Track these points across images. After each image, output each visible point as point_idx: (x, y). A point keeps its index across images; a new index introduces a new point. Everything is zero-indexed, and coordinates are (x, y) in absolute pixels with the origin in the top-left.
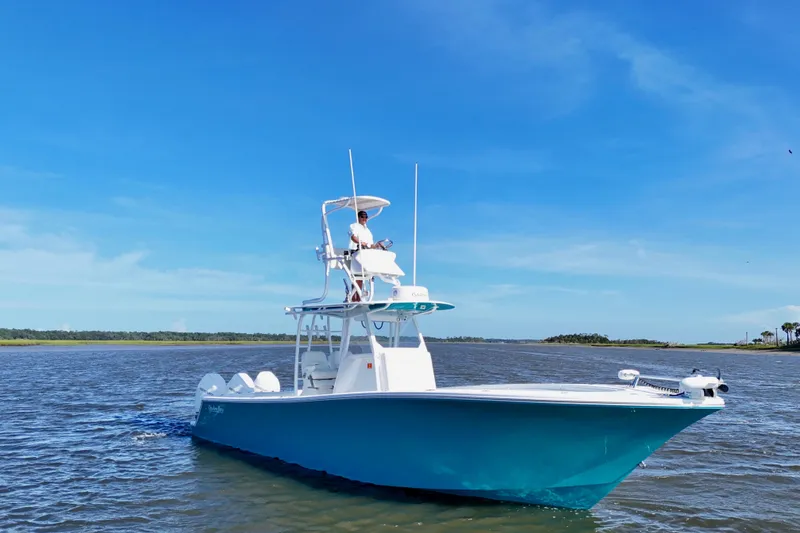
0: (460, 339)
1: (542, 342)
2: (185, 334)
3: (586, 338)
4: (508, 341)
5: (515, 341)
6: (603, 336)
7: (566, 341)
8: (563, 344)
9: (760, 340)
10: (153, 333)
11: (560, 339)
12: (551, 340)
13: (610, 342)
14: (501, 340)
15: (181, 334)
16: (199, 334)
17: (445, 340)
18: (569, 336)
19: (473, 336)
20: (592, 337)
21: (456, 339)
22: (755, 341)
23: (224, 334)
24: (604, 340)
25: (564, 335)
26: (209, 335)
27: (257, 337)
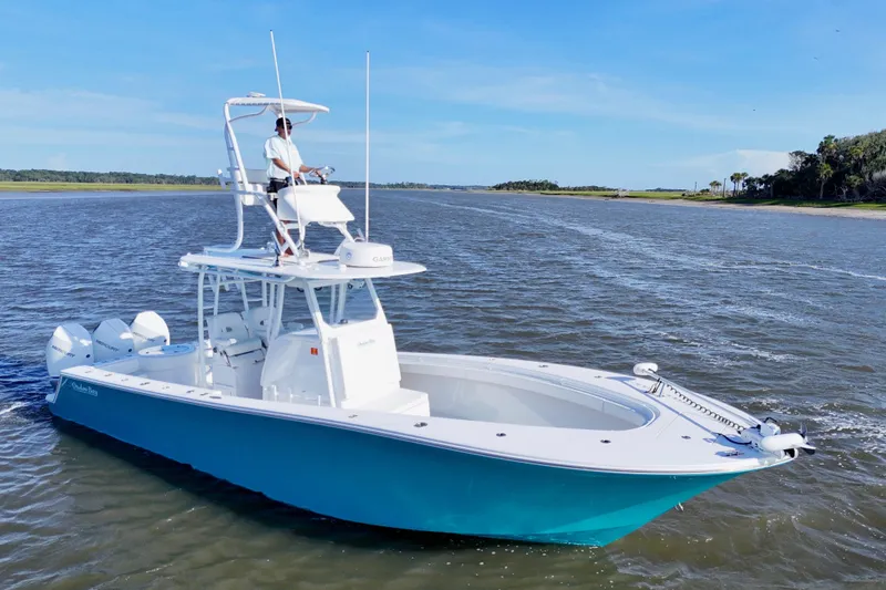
0: (402, 186)
1: (490, 188)
2: (67, 174)
3: (535, 184)
4: (454, 188)
5: (462, 188)
6: (553, 182)
7: (515, 188)
8: (511, 192)
9: (708, 190)
10: (24, 172)
11: (508, 186)
12: (499, 187)
13: (560, 189)
14: (446, 186)
15: (60, 173)
16: (85, 173)
17: (385, 186)
18: (518, 183)
19: (416, 182)
20: (542, 184)
21: (397, 185)
22: (703, 191)
23: (118, 175)
24: (553, 187)
25: (513, 181)
26: (98, 175)
27: (160, 179)
